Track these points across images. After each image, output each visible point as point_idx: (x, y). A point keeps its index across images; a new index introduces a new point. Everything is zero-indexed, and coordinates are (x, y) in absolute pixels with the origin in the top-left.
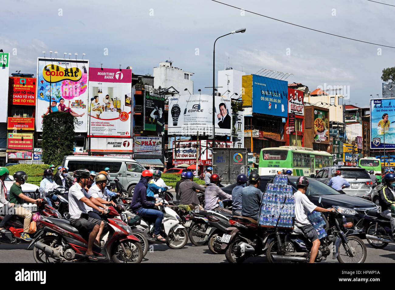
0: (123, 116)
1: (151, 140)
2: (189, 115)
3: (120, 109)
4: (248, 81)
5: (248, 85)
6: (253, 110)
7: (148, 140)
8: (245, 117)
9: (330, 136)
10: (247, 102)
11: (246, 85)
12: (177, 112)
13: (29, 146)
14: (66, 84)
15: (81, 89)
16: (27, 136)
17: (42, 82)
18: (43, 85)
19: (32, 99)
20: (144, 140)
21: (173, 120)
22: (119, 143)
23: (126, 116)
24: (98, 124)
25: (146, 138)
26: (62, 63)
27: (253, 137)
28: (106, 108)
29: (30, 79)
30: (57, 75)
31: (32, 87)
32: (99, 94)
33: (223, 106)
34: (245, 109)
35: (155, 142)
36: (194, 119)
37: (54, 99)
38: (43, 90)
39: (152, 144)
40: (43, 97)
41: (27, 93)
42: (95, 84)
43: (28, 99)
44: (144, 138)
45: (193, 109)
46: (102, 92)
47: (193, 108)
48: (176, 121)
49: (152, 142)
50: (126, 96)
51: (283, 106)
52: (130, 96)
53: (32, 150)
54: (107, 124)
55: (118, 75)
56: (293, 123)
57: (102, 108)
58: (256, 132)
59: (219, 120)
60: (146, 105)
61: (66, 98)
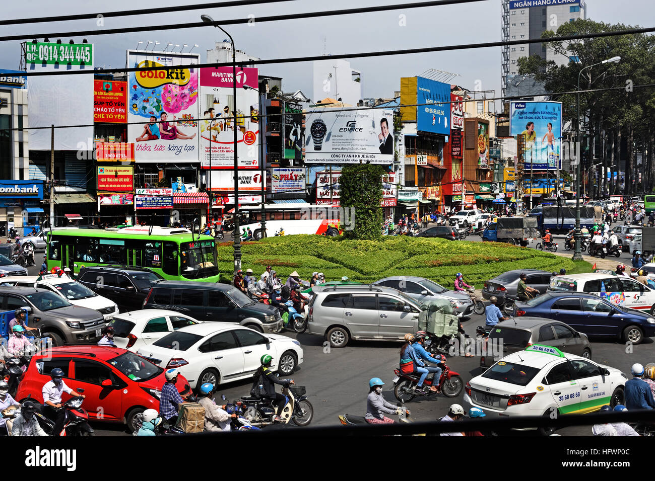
0: (249, 137)
1: (291, 172)
2: (341, 136)
3: (244, 128)
4: (409, 85)
5: (410, 91)
6: (418, 128)
7: (288, 173)
8: (405, 136)
9: (490, 157)
10: (409, 116)
11: (407, 91)
12: (320, 130)
13: (128, 186)
14: (169, 90)
15: (190, 97)
16: (125, 171)
17: (135, 87)
18: (136, 93)
19: (122, 114)
20: (284, 173)
21: (314, 142)
22: (248, 178)
23: (253, 137)
24: (215, 150)
25: (286, 170)
26: (163, 59)
27: (418, 164)
28: (225, 126)
29: (118, 83)
30: (156, 77)
31: (121, 95)
32: (216, 106)
33: (385, 122)
34: (405, 125)
35: (298, 175)
36: (350, 141)
37: (153, 114)
38: (137, 100)
39: (294, 178)
40: (137, 111)
41: (114, 104)
42: (209, 90)
43: (115, 113)
44: (283, 170)
45: (348, 128)
46: (218, 102)
47: (347, 126)
48: (320, 143)
49: (293, 175)
50: (252, 109)
51: (446, 119)
52: (257, 108)
53: (132, 191)
54: (227, 150)
55: (240, 76)
56: (458, 142)
57: (220, 126)
58: (423, 158)
59: (381, 142)
60: (285, 123)
61: (169, 112)
